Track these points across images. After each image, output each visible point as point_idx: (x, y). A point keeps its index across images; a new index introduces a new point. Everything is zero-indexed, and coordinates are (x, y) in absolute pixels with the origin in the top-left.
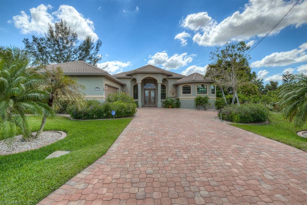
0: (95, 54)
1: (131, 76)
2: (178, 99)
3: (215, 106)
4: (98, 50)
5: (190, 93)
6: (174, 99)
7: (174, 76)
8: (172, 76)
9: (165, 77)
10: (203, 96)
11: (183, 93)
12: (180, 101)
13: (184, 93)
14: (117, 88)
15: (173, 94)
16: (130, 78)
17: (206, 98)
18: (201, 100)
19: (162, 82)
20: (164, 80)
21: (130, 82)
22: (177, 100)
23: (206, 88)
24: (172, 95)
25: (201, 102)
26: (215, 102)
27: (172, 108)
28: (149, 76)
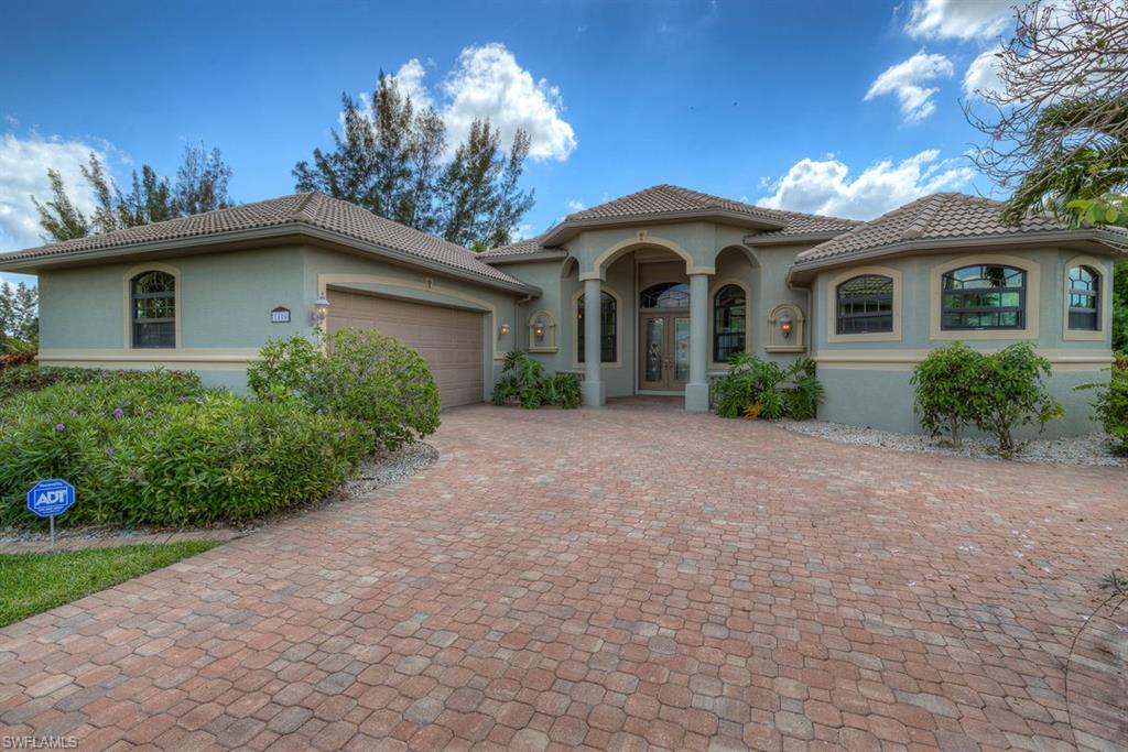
0: (508, 187)
1: (562, 249)
2: (811, 368)
3: (1100, 425)
4: (519, 172)
5: (887, 326)
6: (784, 364)
7: (793, 231)
8: (780, 229)
9: (735, 239)
10: (986, 344)
11: (839, 330)
12: (819, 377)
13: (845, 326)
14: (481, 313)
15: (788, 334)
16: (560, 260)
17: (1020, 363)
18: (962, 381)
19: (712, 271)
20: (729, 259)
21: (559, 280)
22: (802, 373)
23: (1022, 291)
24: (781, 338)
25: (964, 394)
26: (1105, 391)
27: (762, 417)
28: (639, 238)
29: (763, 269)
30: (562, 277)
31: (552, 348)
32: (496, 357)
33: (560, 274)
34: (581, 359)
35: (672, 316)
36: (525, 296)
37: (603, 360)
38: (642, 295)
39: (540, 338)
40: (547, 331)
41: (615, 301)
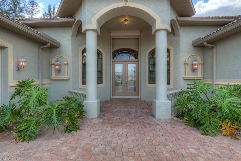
15: (194, 71)
19: (170, 29)
24: (190, 72)
28: (124, 3)
29: (181, 37)
30: (72, 36)
31: (66, 77)
32: (10, 84)
33: (71, 34)
34: (84, 83)
35: (127, 63)
36: (46, 43)
37: (98, 83)
38: (113, 53)
39: (59, 71)
40: (63, 67)
41: (102, 54)
